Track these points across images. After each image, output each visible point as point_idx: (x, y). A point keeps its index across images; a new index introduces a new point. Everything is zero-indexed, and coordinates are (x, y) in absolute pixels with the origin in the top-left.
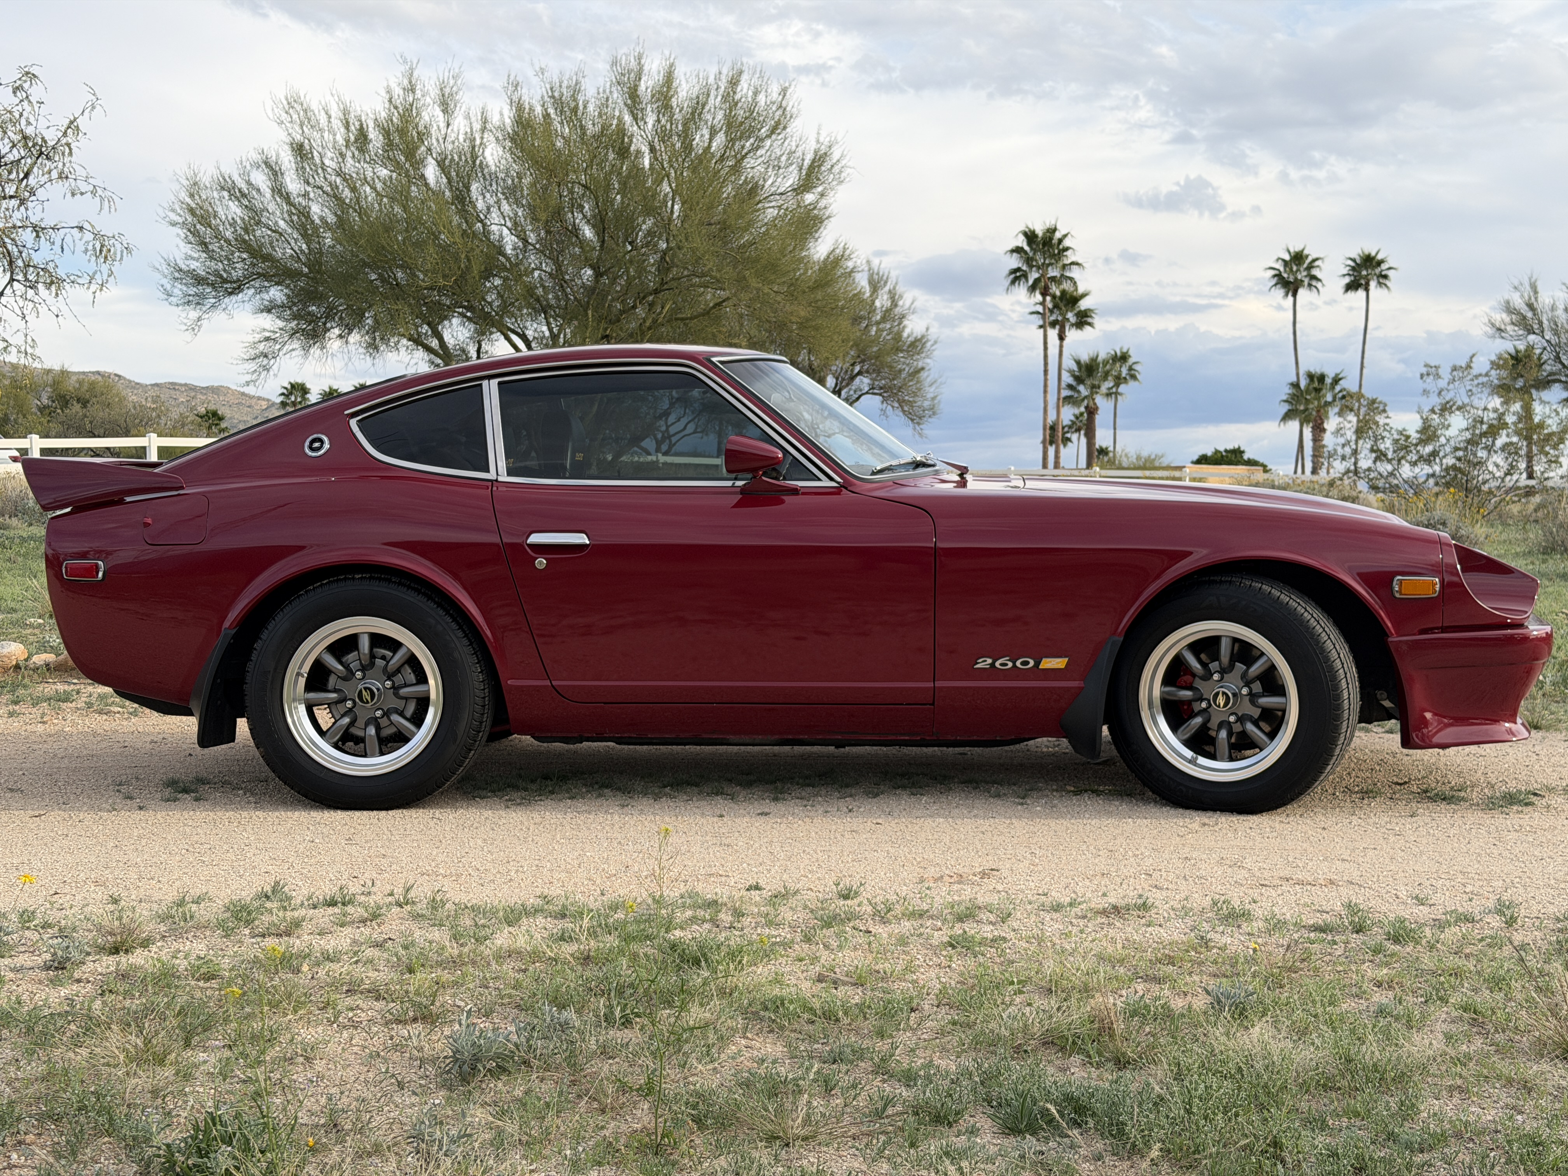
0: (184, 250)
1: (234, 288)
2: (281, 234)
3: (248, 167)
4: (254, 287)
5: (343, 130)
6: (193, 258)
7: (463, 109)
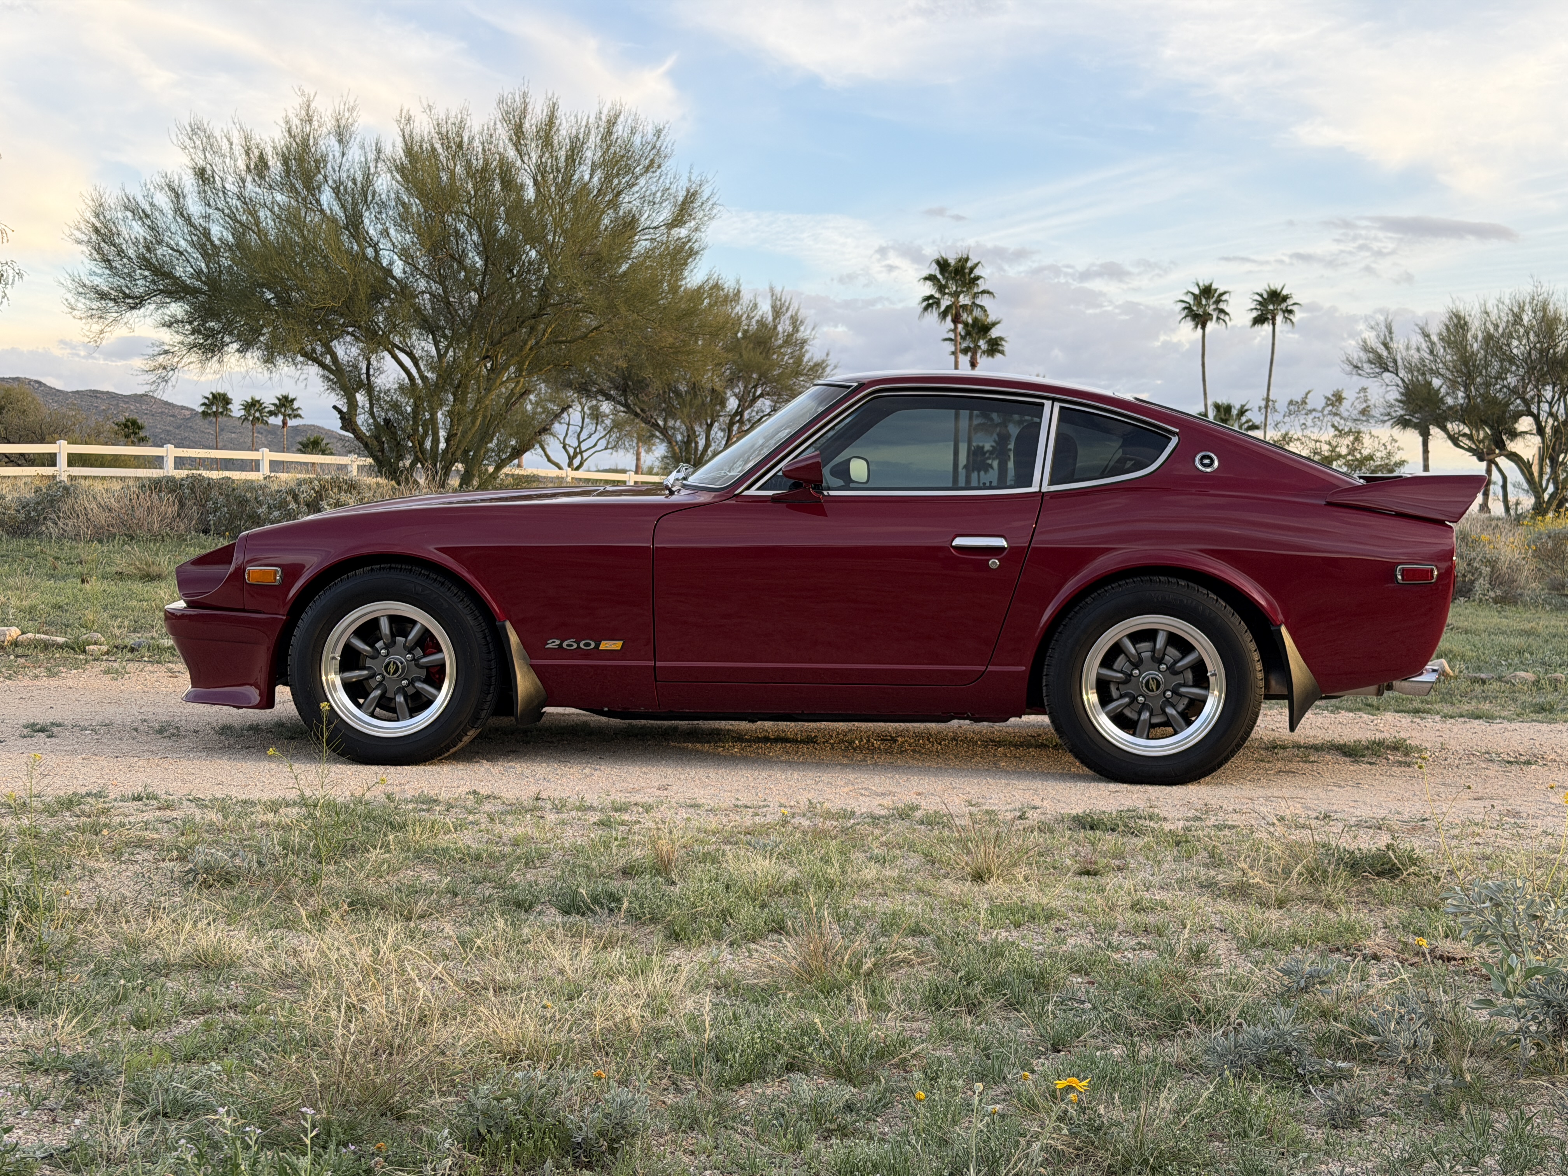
0: (88, 267)
1: (136, 304)
2: (181, 254)
3: (152, 190)
4: (155, 302)
5: (244, 156)
6: (95, 274)
7: (358, 140)
